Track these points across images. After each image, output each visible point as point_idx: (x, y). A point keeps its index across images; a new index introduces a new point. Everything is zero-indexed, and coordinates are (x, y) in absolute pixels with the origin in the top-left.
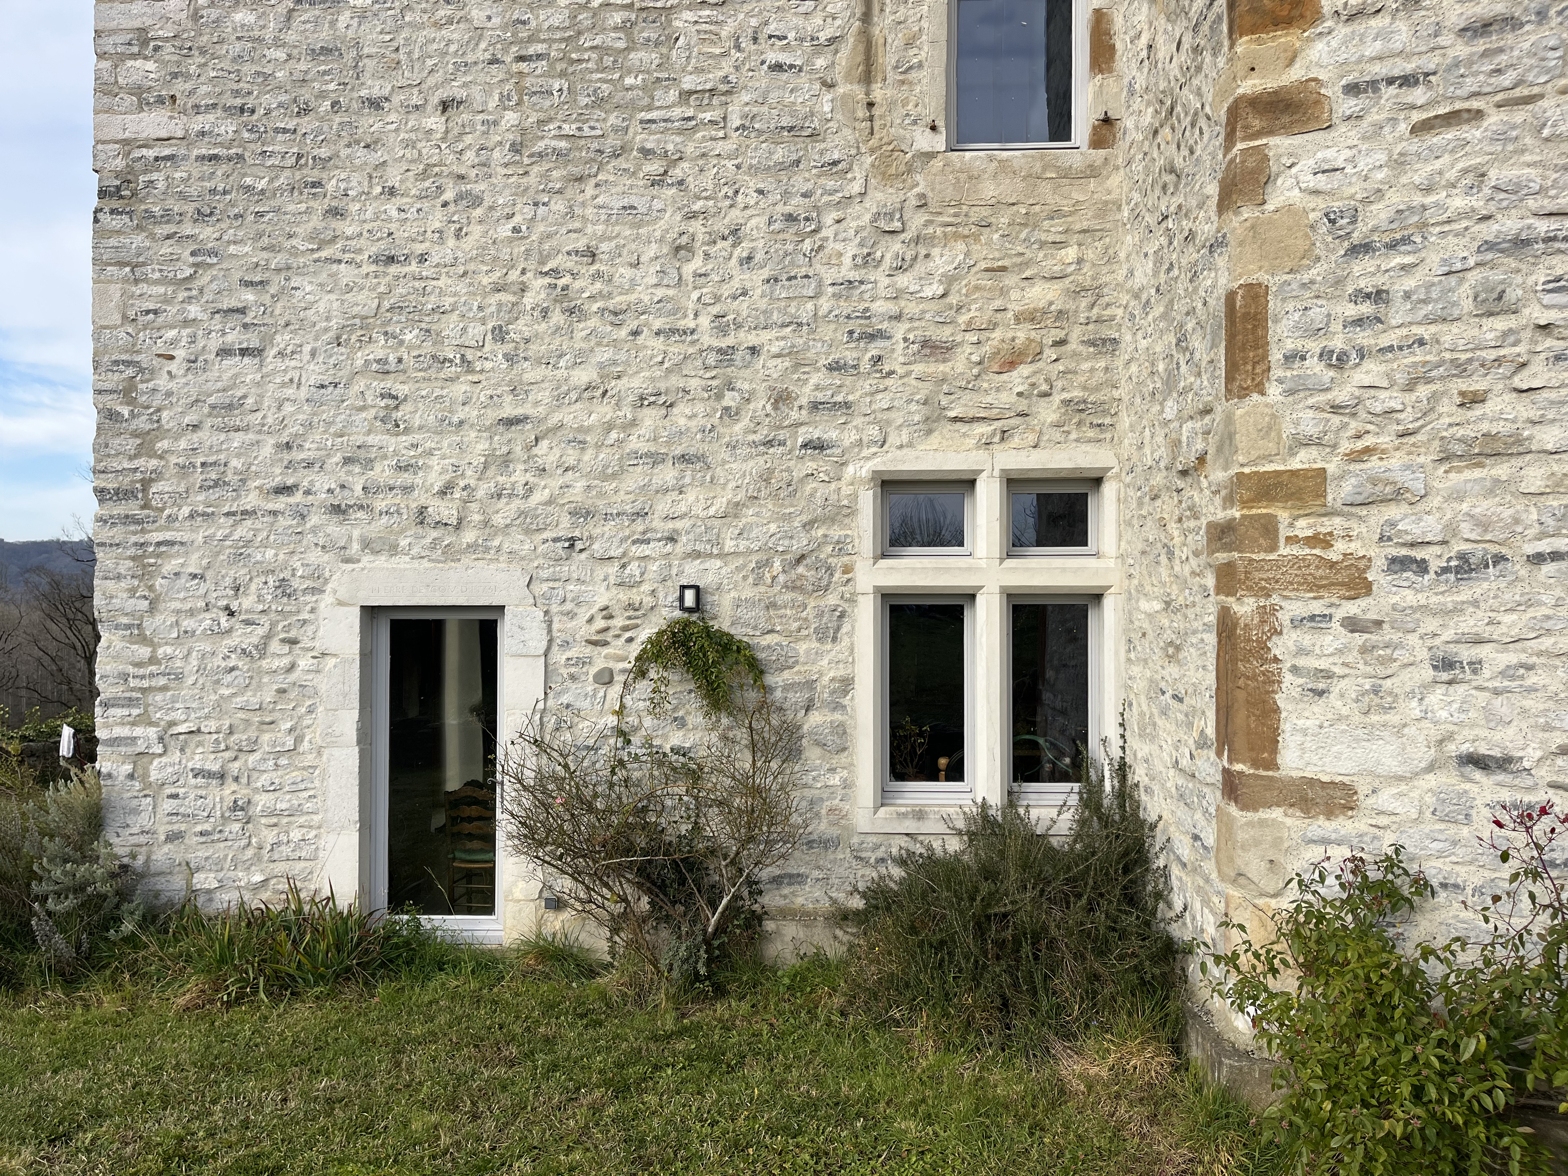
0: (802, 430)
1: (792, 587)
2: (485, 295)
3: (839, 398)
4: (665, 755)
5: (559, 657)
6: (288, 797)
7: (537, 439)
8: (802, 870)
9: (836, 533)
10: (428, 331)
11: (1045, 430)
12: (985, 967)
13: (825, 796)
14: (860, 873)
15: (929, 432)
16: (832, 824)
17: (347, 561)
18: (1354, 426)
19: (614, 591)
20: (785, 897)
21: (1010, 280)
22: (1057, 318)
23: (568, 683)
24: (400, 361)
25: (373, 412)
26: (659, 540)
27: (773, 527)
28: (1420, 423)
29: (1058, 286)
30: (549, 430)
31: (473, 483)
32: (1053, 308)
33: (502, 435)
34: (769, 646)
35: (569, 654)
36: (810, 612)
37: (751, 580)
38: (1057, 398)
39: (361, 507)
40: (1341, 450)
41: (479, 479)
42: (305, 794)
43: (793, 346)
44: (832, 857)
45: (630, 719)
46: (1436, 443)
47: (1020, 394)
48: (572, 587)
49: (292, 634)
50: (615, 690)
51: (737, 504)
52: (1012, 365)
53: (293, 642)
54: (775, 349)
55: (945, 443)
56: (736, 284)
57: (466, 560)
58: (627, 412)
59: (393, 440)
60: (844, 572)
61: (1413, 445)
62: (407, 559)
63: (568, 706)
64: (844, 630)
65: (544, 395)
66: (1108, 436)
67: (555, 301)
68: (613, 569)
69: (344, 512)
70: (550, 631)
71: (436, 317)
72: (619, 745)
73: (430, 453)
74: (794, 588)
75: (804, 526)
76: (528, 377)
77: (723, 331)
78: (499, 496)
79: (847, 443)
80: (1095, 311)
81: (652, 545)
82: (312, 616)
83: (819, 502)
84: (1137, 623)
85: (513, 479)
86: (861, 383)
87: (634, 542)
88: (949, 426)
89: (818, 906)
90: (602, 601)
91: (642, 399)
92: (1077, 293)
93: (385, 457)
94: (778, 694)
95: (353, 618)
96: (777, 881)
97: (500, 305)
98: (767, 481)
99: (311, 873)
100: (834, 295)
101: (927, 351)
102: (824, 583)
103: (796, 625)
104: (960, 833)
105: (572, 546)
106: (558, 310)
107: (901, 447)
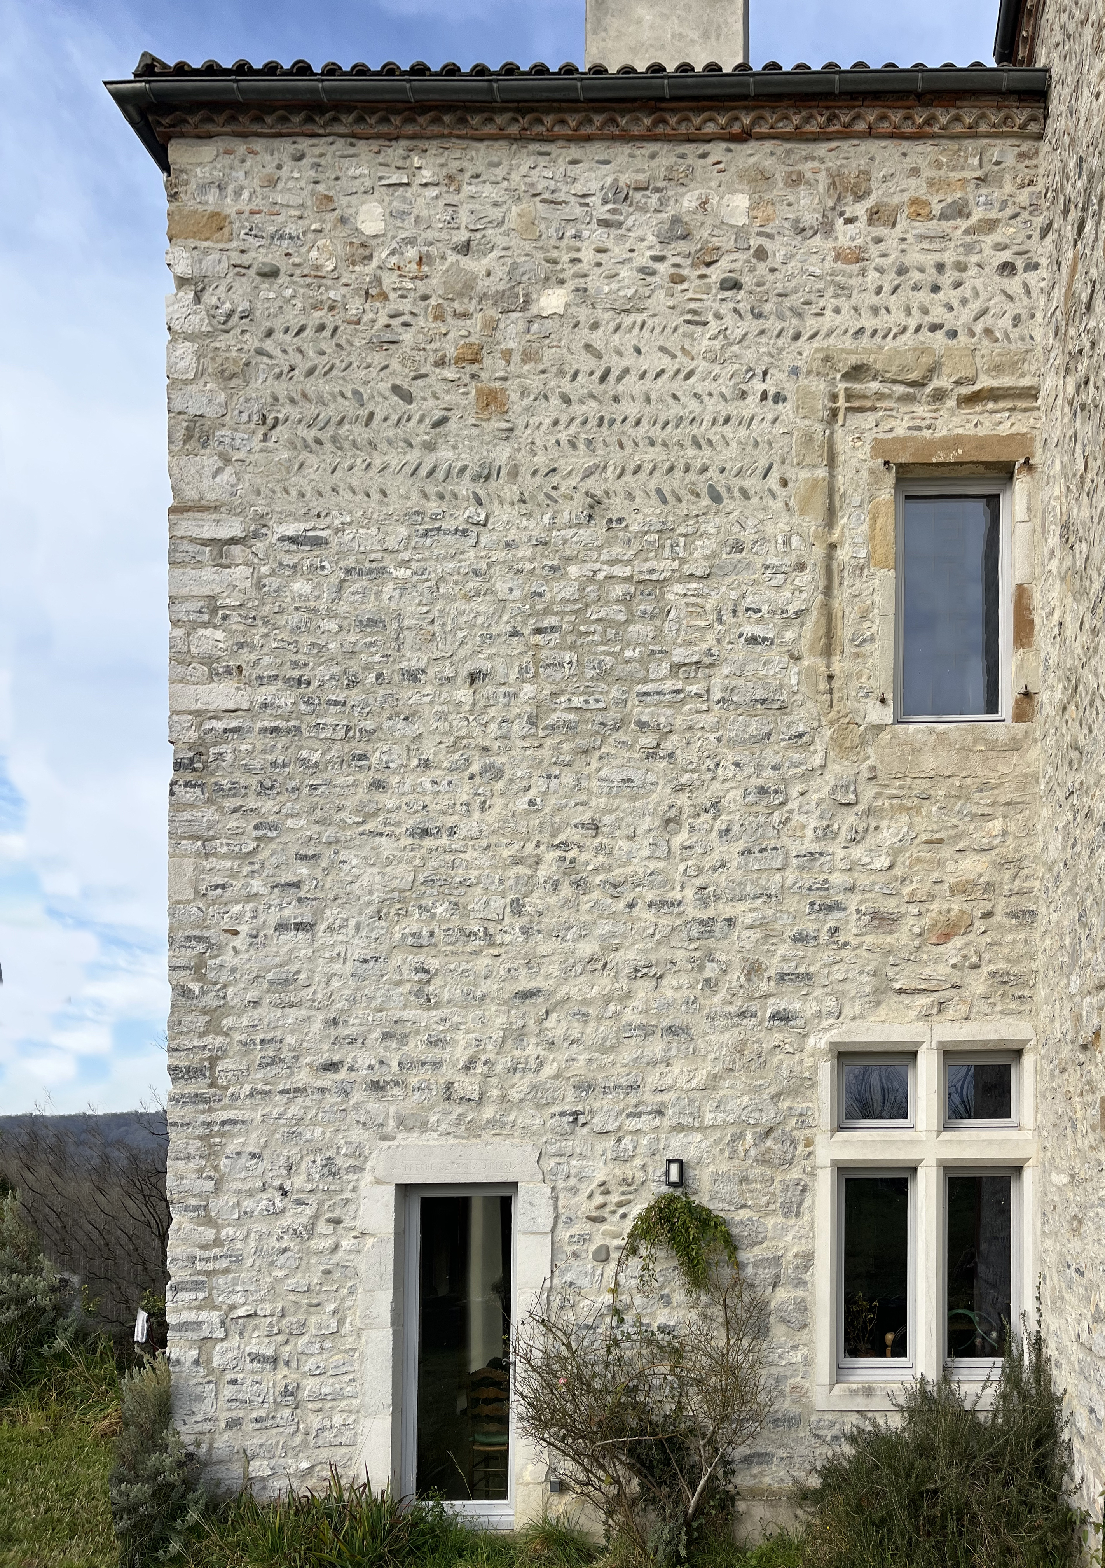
0: (771, 1001)
1: (762, 1160)
2: (505, 868)
3: (802, 970)
4: (653, 1333)
5: (563, 1233)
6: (331, 1382)
7: (547, 1013)
8: (769, 1449)
9: (799, 1105)
10: (456, 904)
11: (974, 1002)
12: (917, 1543)
13: (788, 1374)
14: (817, 1452)
15: (878, 1003)
16: (794, 1402)
17: (385, 1138)
19: (610, 1166)
20: (754, 1477)
21: (946, 852)
22: (985, 890)
23: (572, 1261)
24: (432, 934)
25: (408, 986)
26: (650, 1113)
27: (746, 1099)
29: (985, 858)
30: (558, 1003)
31: (492, 1057)
32: (981, 880)
33: (518, 1008)
34: (742, 1222)
35: (572, 1231)
36: (776, 1187)
37: (727, 1154)
38: (985, 970)
39: (397, 1083)
41: (498, 1054)
42: (347, 1378)
43: (764, 918)
44: (794, 1436)
45: (623, 1298)
47: (954, 966)
48: (575, 1162)
49: (337, 1214)
50: (611, 1267)
51: (715, 1076)
52: (947, 937)
53: (337, 1222)
54: (748, 921)
55: (892, 1015)
56: (716, 856)
57: (485, 1136)
58: (623, 984)
59: (425, 1014)
60: (806, 1146)
62: (435, 1135)
63: (571, 1284)
64: (806, 1204)
65: (554, 968)
66: (1028, 1007)
67: (565, 874)
68: (610, 1143)
69: (382, 1088)
70: (556, 1207)
71: (464, 890)
72: (614, 1324)
73: (456, 1028)
74: (763, 1163)
75: (772, 1098)
76: (541, 950)
77: (704, 903)
78: (515, 1070)
79: (808, 1014)
80: (1017, 882)
81: (643, 1118)
82: (354, 1195)
83: (785, 1073)
84: (1050, 1196)
85: (527, 1053)
86: (820, 954)
87: (628, 1116)
88: (895, 998)
89: (782, 1485)
90: (601, 1177)
91: (636, 971)
92: (1002, 865)
93: (418, 1032)
94: (750, 1270)
95: (389, 1194)
96: (747, 1460)
97: (517, 878)
98: (741, 1052)
99: (350, 1460)
100: (798, 867)
101: (876, 923)
102: (789, 1156)
103: (764, 1200)
104: (901, 1409)
105: (575, 1120)
106: (566, 883)
107: (854, 1018)
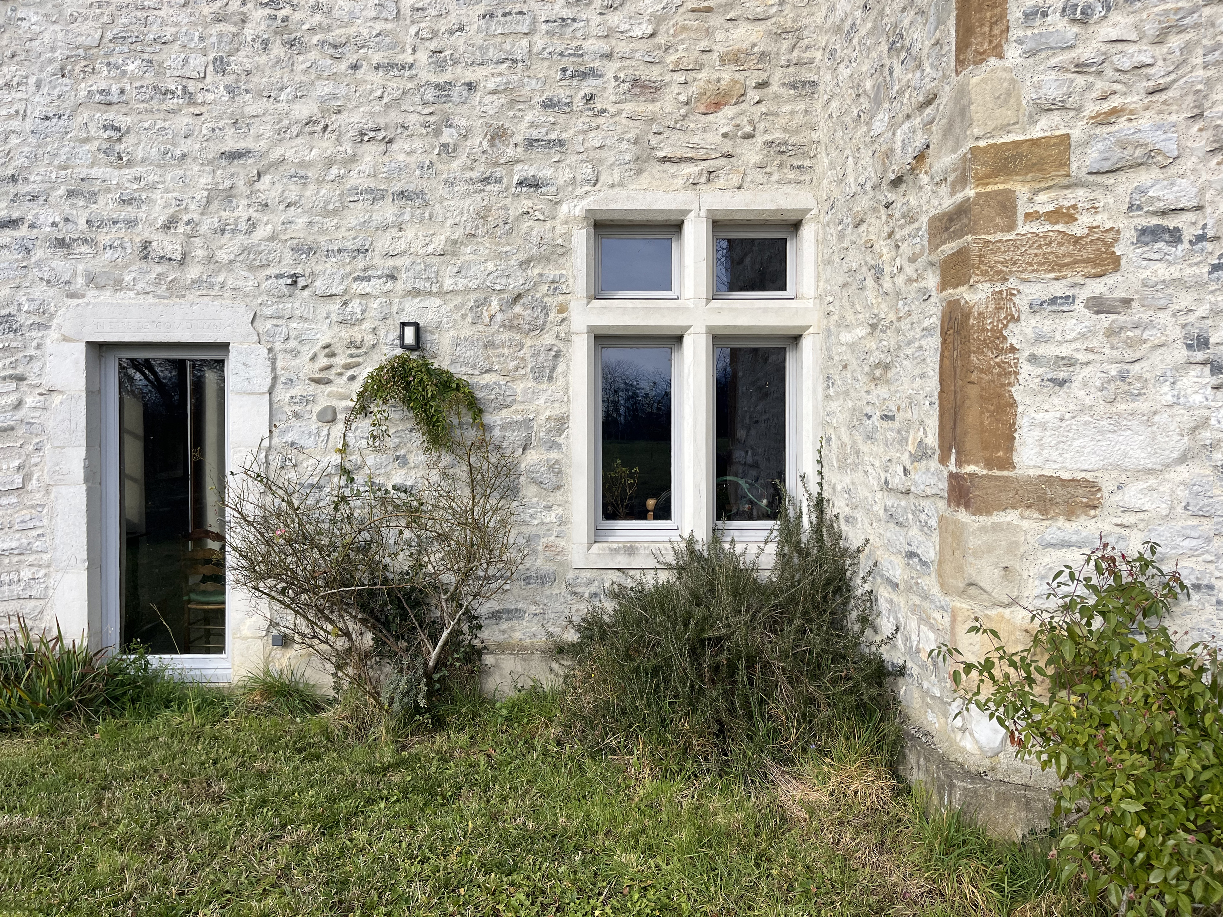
0: (518, 167)
1: (509, 325)
2: (206, 24)
3: (553, 136)
4: (387, 491)
5: (283, 395)
6: (18, 535)
7: (259, 174)
8: (520, 606)
9: (551, 272)
10: (150, 61)
11: (748, 171)
12: (701, 692)
13: (541, 533)
14: (575, 607)
15: (640, 172)
16: (549, 560)
17: (73, 295)
18: (1100, 86)
19: (336, 328)
20: (504, 632)
21: (715, 21)
22: (760, 60)
23: (292, 421)
24: (122, 91)
25: (96, 143)
26: (380, 277)
27: (490, 266)
28: (1172, 77)
29: (760, 27)
30: (271, 165)
31: (196, 217)
32: (756, 49)
33: (224, 168)
34: (487, 385)
35: (293, 392)
36: (526, 352)
37: (469, 319)
38: (759, 140)
39: (85, 241)
40: (1086, 113)
41: (202, 214)
42: (35, 533)
43: (508, 83)
44: (548, 592)
45: (352, 458)
46: (1190, 99)
47: (725, 135)
48: (295, 325)
49: (19, 371)
50: (339, 428)
51: (455, 242)
52: (717, 106)
53: (21, 379)
54: (491, 86)
55: (655, 183)
56: (453, 19)
57: (191, 296)
58: (348, 148)
59: (116, 172)
60: (560, 312)
61: (1164, 102)
62: (132, 294)
63: (292, 444)
64: (559, 370)
65: (266, 129)
66: (807, 177)
67: (276, 33)
68: (335, 306)
69: (68, 246)
70: (274, 369)
71: (158, 47)
72: (343, 483)
73: (153, 187)
74: (511, 327)
75: (520, 265)
76: (250, 110)
77: (441, 66)
78: (223, 231)
79: (561, 182)
80: (796, 53)
81: (373, 282)
82: (39, 352)
83: (535, 240)
84: (837, 358)
85: (236, 214)
86: (574, 121)
87: (355, 279)
88: (658, 167)
89: (535, 640)
90: (324, 339)
91: (362, 134)
92: (779, 34)
93: (108, 190)
94: (497, 433)
95: (79, 352)
96: (496, 615)
97: (220, 35)
98: (484, 218)
99: (41, 612)
100: (548, 32)
101: (637, 90)
102: (540, 322)
103: (513, 364)
104: (669, 567)
105: (295, 283)
106: (278, 42)
107: (613, 186)
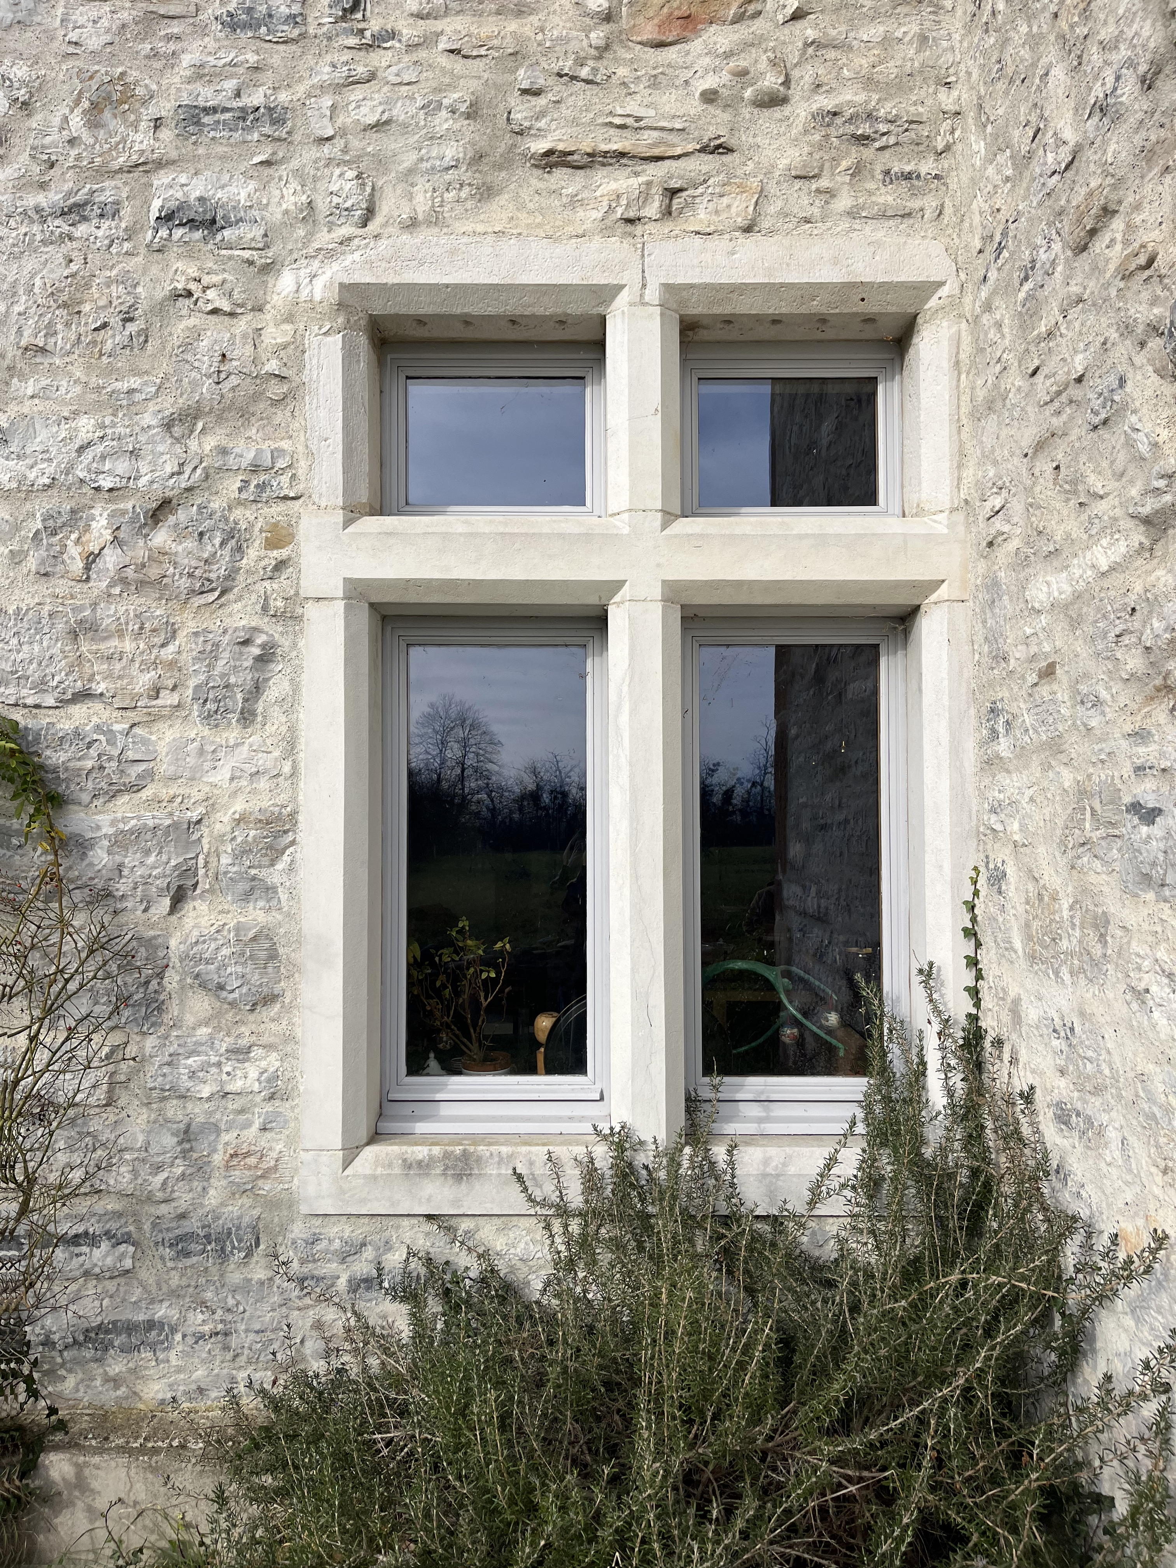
0: (161, 179)
1: (138, 582)
3: (254, 99)
8: (161, 1312)
9: (250, 445)
11: (772, 188)
13: (222, 1118)
14: (311, 1317)
15: (486, 190)
16: (238, 1191)
20: (115, 1381)
27: (86, 427)
34: (77, 736)
36: (181, 649)
37: (30, 563)
38: (803, 108)
44: (236, 1277)
47: (709, 97)
52: (687, 24)
55: (525, 219)
60: (270, 545)
64: (272, 694)
66: (930, 203)
74: (143, 585)
75: (167, 427)
79: (275, 214)
83: (207, 363)
86: (309, 60)
88: (535, 177)
94: (100, 856)
96: (95, 1338)
102: (219, 572)
103: (148, 679)
